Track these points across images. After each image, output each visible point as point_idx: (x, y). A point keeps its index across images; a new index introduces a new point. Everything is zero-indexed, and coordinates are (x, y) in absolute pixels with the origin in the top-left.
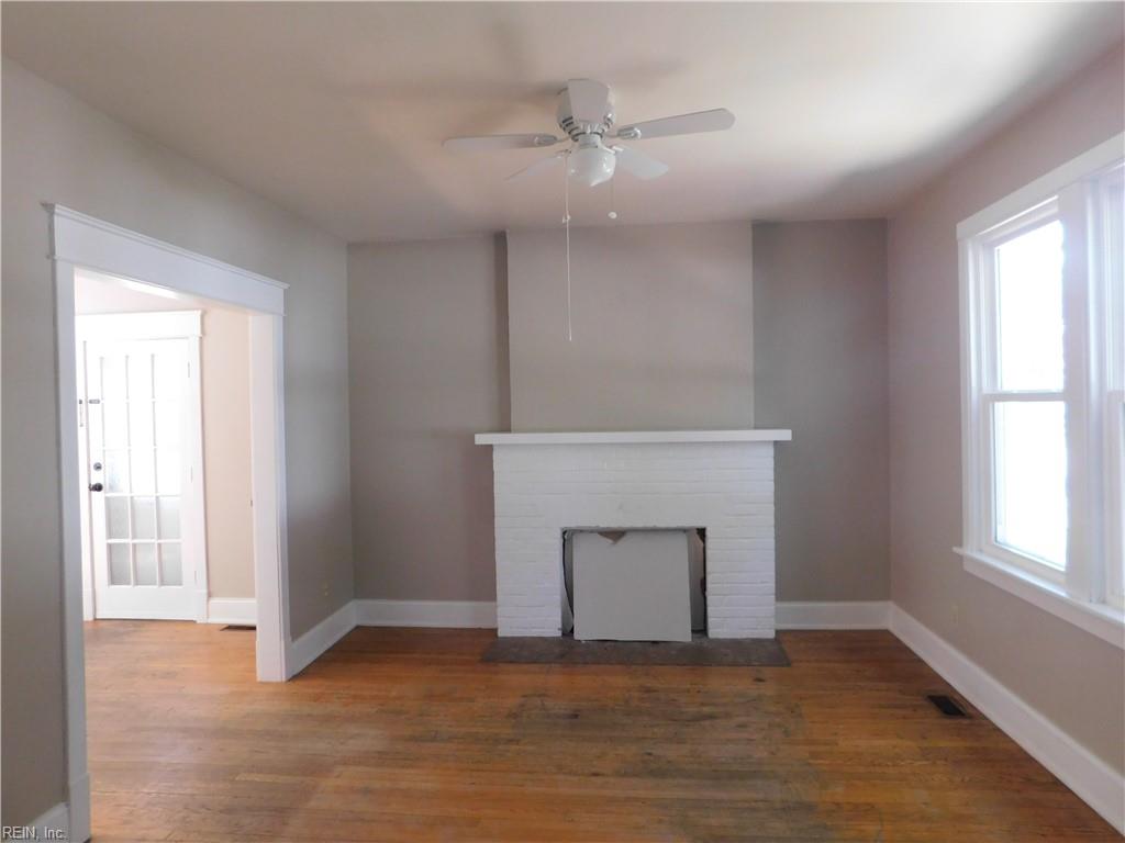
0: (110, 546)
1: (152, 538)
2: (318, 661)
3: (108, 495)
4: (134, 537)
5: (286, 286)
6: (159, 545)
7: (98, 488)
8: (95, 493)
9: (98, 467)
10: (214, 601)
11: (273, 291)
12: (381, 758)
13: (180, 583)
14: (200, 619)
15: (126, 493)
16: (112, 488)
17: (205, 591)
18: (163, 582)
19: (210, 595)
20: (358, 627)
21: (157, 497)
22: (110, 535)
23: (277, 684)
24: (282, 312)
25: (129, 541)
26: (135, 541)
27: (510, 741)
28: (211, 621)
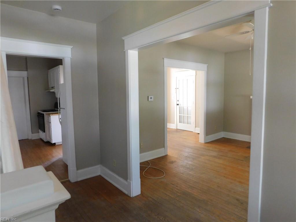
0: (179, 116)
1: (182, 114)
2: (212, 141)
3: (180, 106)
4: (183, 114)
5: (207, 65)
6: (187, 116)
7: (178, 105)
8: (177, 105)
9: (178, 101)
10: (196, 128)
11: (205, 66)
12: (214, 157)
13: (191, 124)
14: (194, 131)
15: (182, 106)
16: (180, 105)
17: (195, 126)
18: (188, 123)
19: (196, 127)
20: (223, 138)
21: (187, 107)
22: (180, 114)
23: (202, 143)
24: (206, 70)
25: (183, 115)
26: (184, 115)
27: (242, 160)
28: (196, 132)
